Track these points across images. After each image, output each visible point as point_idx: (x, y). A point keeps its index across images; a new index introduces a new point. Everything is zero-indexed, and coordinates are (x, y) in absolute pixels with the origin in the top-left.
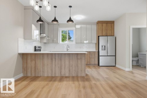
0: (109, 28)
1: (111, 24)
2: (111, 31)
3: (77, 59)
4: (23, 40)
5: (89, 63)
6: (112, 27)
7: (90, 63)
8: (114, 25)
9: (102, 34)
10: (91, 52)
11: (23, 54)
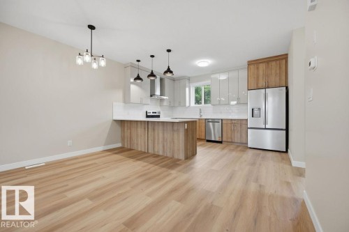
0: (273, 72)
1: (278, 62)
2: (280, 76)
3: (173, 130)
4: (122, 104)
5: (229, 140)
6: (280, 68)
7: (231, 139)
8: (287, 62)
9: (257, 85)
10: (235, 120)
11: (121, 121)
